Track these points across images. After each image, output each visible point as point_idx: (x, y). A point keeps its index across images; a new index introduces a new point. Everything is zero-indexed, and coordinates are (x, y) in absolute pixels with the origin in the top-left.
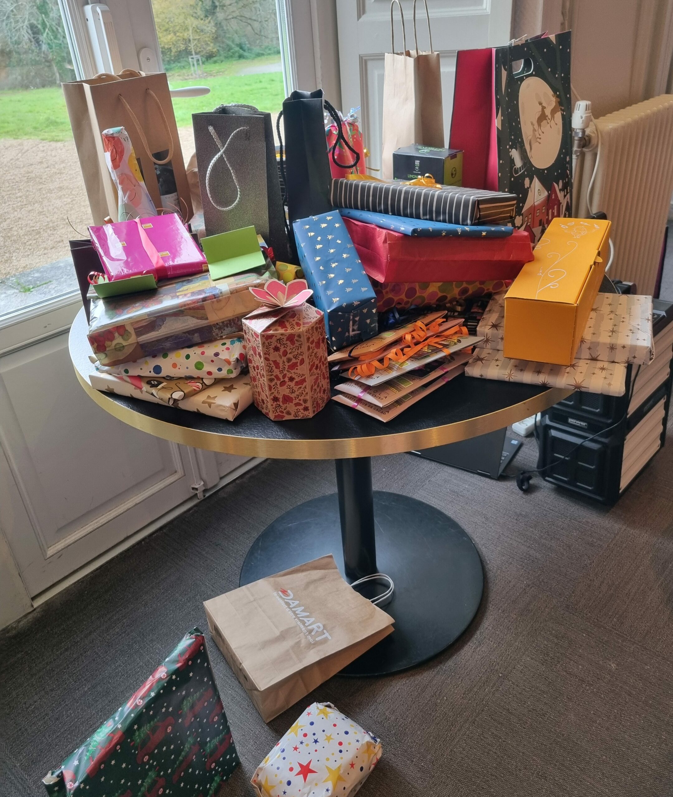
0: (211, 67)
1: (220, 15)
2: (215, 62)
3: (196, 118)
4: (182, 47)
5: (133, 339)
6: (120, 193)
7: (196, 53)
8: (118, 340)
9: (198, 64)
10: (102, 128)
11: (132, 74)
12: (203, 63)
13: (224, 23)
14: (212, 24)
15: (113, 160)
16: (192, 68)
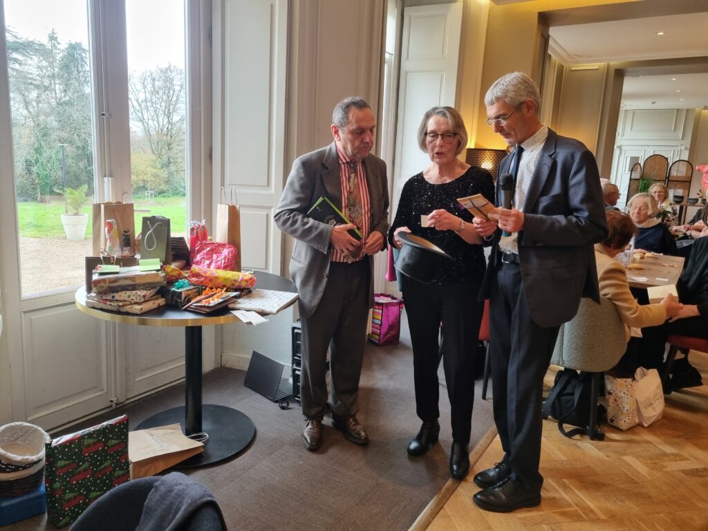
0: (160, 199)
1: (173, 168)
2: (164, 196)
3: (145, 219)
4: (141, 185)
5: (107, 284)
6: (108, 242)
7: (151, 190)
8: (102, 284)
9: (151, 197)
10: (105, 219)
11: (120, 203)
12: (156, 196)
13: (175, 173)
14: (166, 172)
15: (108, 230)
16: (146, 199)
